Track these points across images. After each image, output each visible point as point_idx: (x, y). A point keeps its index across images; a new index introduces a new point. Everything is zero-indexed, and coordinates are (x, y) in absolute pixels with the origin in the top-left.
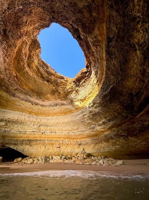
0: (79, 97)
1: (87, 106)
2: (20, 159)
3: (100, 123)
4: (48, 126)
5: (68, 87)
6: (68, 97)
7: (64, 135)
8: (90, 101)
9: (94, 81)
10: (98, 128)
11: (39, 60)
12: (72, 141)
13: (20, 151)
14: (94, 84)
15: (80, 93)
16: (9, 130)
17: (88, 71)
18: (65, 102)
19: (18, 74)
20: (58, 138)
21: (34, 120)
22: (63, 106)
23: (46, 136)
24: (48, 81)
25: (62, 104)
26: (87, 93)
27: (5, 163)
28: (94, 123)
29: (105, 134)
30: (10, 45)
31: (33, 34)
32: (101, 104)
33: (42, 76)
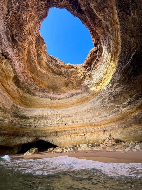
0: (94, 81)
1: (105, 89)
2: (52, 149)
3: (124, 104)
4: (68, 117)
5: (79, 75)
6: (82, 85)
7: (86, 123)
8: (108, 81)
9: (107, 58)
10: (123, 110)
11: (46, 56)
12: (95, 128)
13: (51, 142)
14: (109, 61)
15: (93, 76)
16: (37, 125)
17: (98, 48)
18: (79, 91)
19: (33, 75)
20: (81, 127)
21: (56, 113)
22: (79, 95)
23: (69, 127)
24: (59, 74)
25: (77, 94)
26: (102, 74)
27: (41, 153)
28: (117, 105)
29: (134, 115)
30: (20, 48)
31: (35, 31)
32: (122, 82)
33: (53, 71)
